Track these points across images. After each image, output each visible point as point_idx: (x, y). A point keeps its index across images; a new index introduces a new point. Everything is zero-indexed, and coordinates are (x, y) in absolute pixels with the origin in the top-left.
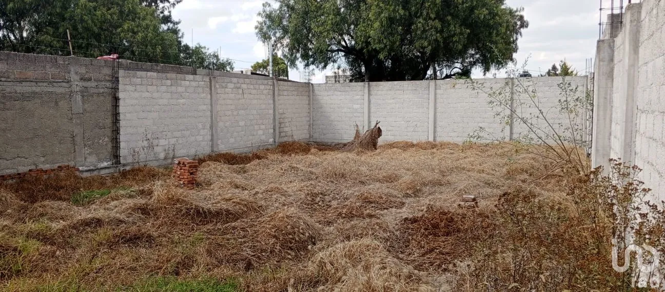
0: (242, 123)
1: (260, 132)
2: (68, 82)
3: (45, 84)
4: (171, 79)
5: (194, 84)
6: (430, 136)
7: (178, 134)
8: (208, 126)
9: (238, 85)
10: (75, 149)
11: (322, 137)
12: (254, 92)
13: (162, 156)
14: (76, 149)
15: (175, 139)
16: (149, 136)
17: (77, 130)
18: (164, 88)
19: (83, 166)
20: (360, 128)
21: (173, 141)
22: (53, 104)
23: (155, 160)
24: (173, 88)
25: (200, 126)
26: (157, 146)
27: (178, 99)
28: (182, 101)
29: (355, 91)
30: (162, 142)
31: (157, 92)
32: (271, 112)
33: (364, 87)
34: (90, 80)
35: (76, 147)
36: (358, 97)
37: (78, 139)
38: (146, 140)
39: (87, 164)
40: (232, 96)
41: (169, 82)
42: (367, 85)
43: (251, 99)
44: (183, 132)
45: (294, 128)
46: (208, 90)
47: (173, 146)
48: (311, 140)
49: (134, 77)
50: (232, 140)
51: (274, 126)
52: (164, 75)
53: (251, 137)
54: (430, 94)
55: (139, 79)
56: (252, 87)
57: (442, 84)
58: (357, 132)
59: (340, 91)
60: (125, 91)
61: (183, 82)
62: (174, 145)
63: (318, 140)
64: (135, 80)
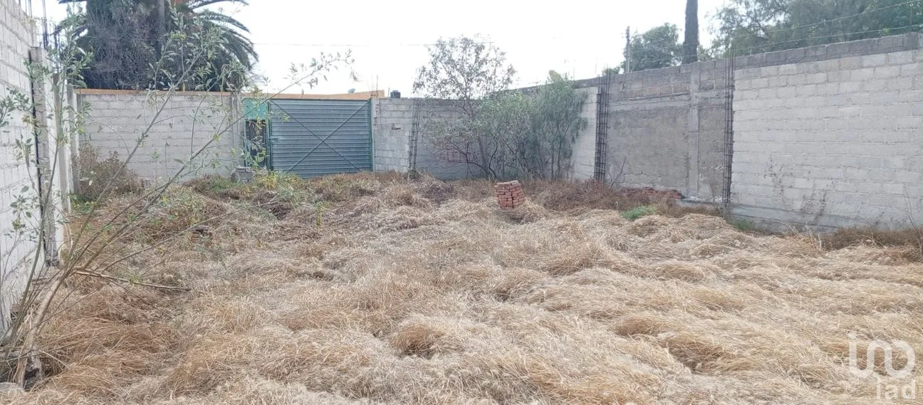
2: (687, 94)
3: (668, 99)
4: (827, 71)
5: (886, 72)
7: (836, 173)
10: (688, 174)
13: (798, 205)
14: (690, 174)
15: (829, 182)
16: (776, 170)
17: (693, 153)
18: (810, 89)
19: (695, 196)
21: (823, 184)
22: (671, 120)
23: (783, 210)
24: (831, 88)
25: (898, 162)
26: (790, 187)
27: (840, 106)
28: (851, 109)
30: (800, 183)
31: (796, 97)
34: (712, 88)
35: (690, 171)
37: (693, 163)
38: (771, 175)
39: (700, 194)
41: (821, 77)
44: (849, 170)
47: (823, 193)
49: (756, 77)
52: (811, 66)
55: (765, 79)
60: (742, 99)
61: (856, 72)
62: (825, 191)
64: (756, 81)
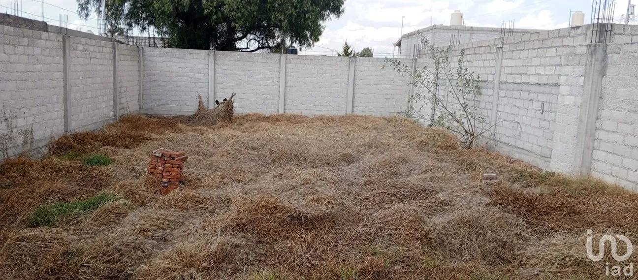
0: (89, 95)
1: (104, 105)
4: (28, 37)
5: (49, 44)
6: (280, 109)
7: (34, 110)
8: (61, 100)
9: (86, 47)
11: (156, 108)
12: (98, 55)
13: (21, 140)
15: (32, 118)
16: (7, 115)
18: (20, 49)
20: (204, 100)
21: (31, 120)
23: (14, 147)
24: (30, 49)
25: (54, 99)
26: (16, 127)
27: (34, 64)
28: (38, 66)
29: (197, 59)
30: (21, 122)
31: (15, 54)
32: (112, 79)
33: (209, 55)
36: (201, 66)
38: (5, 120)
40: (81, 60)
41: (25, 41)
42: (212, 54)
43: (96, 65)
44: (39, 107)
45: (128, 99)
46: (61, 52)
47: (31, 127)
48: (142, 112)
50: (81, 116)
51: (114, 97)
53: (97, 111)
54: (281, 68)
56: (97, 49)
57: (292, 59)
58: (200, 103)
59: (178, 58)
61: (39, 41)
62: (32, 125)
63: (150, 112)
